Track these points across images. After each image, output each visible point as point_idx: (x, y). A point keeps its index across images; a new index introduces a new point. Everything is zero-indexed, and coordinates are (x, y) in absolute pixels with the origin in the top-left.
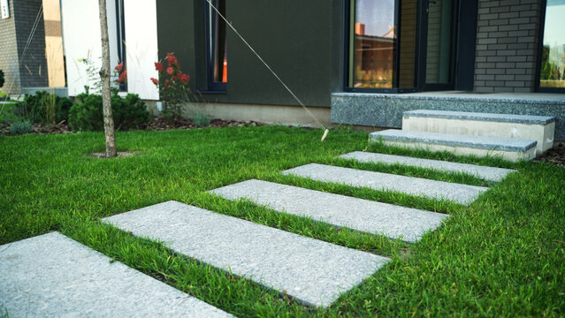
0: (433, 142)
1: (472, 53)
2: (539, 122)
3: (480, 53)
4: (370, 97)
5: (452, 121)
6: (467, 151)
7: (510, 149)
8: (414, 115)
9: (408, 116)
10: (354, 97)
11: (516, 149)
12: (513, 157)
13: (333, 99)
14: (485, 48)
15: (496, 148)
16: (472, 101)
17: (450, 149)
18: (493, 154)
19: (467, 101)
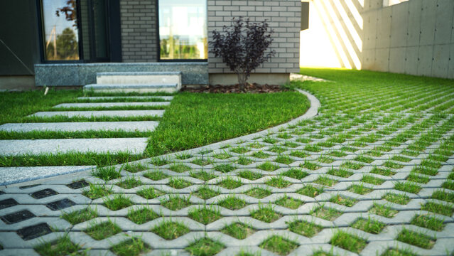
0: (126, 88)
1: (119, 38)
2: (176, 74)
3: (124, 38)
4: (66, 66)
5: (129, 76)
6: (146, 91)
7: (168, 87)
8: (104, 75)
9: (100, 76)
10: (53, 67)
11: (171, 86)
12: (171, 91)
13: (36, 69)
14: (126, 34)
15: (161, 87)
16: (136, 65)
17: (136, 91)
18: (160, 90)
19: (132, 66)
